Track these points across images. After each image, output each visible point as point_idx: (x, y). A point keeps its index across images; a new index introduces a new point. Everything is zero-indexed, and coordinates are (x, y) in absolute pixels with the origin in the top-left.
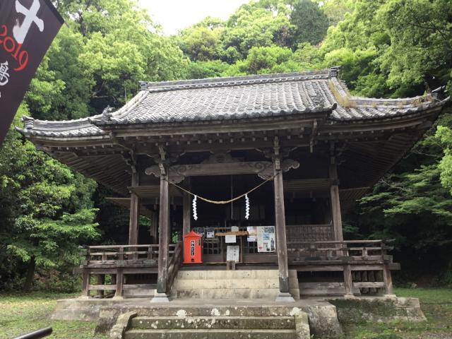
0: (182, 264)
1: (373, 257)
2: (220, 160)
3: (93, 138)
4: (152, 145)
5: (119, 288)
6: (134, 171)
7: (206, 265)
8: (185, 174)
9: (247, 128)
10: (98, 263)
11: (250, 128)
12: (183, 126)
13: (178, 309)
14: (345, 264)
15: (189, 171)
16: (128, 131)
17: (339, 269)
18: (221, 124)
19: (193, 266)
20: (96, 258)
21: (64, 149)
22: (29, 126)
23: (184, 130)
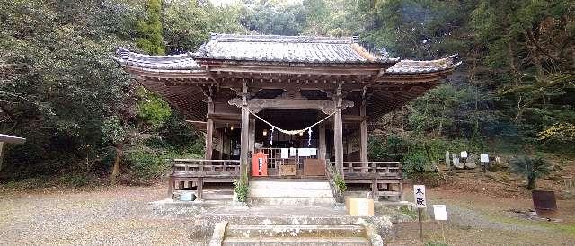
0: (252, 176)
1: (394, 174)
2: (292, 96)
3: (183, 71)
4: (237, 80)
5: (199, 194)
6: (210, 101)
7: (269, 177)
8: (262, 106)
9: (325, 71)
10: (181, 173)
11: (328, 71)
12: (273, 66)
13: (265, 218)
14: (373, 179)
15: (266, 104)
16: (223, 66)
17: (370, 182)
18: (305, 67)
19: (260, 178)
20: (179, 168)
21: (157, 79)
22: (125, 57)
23: (273, 70)
